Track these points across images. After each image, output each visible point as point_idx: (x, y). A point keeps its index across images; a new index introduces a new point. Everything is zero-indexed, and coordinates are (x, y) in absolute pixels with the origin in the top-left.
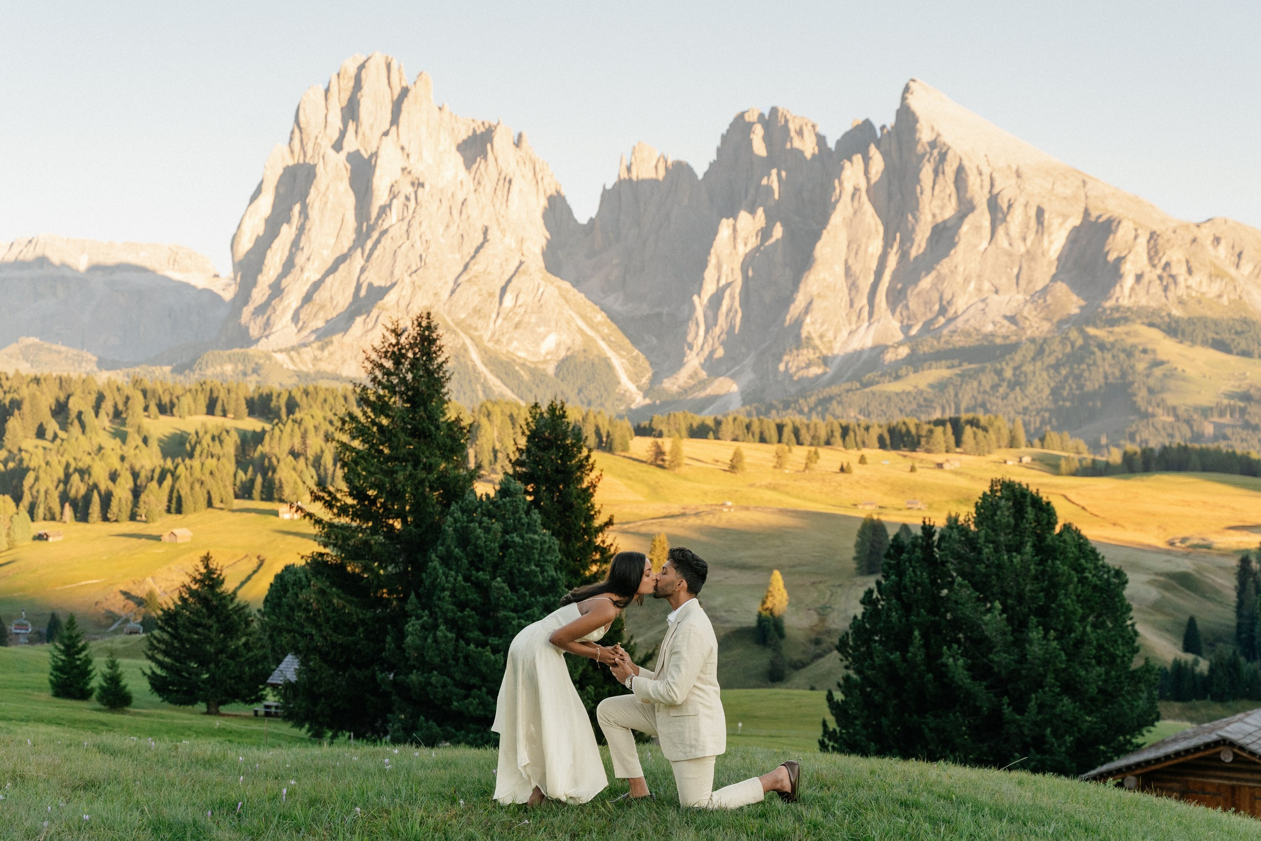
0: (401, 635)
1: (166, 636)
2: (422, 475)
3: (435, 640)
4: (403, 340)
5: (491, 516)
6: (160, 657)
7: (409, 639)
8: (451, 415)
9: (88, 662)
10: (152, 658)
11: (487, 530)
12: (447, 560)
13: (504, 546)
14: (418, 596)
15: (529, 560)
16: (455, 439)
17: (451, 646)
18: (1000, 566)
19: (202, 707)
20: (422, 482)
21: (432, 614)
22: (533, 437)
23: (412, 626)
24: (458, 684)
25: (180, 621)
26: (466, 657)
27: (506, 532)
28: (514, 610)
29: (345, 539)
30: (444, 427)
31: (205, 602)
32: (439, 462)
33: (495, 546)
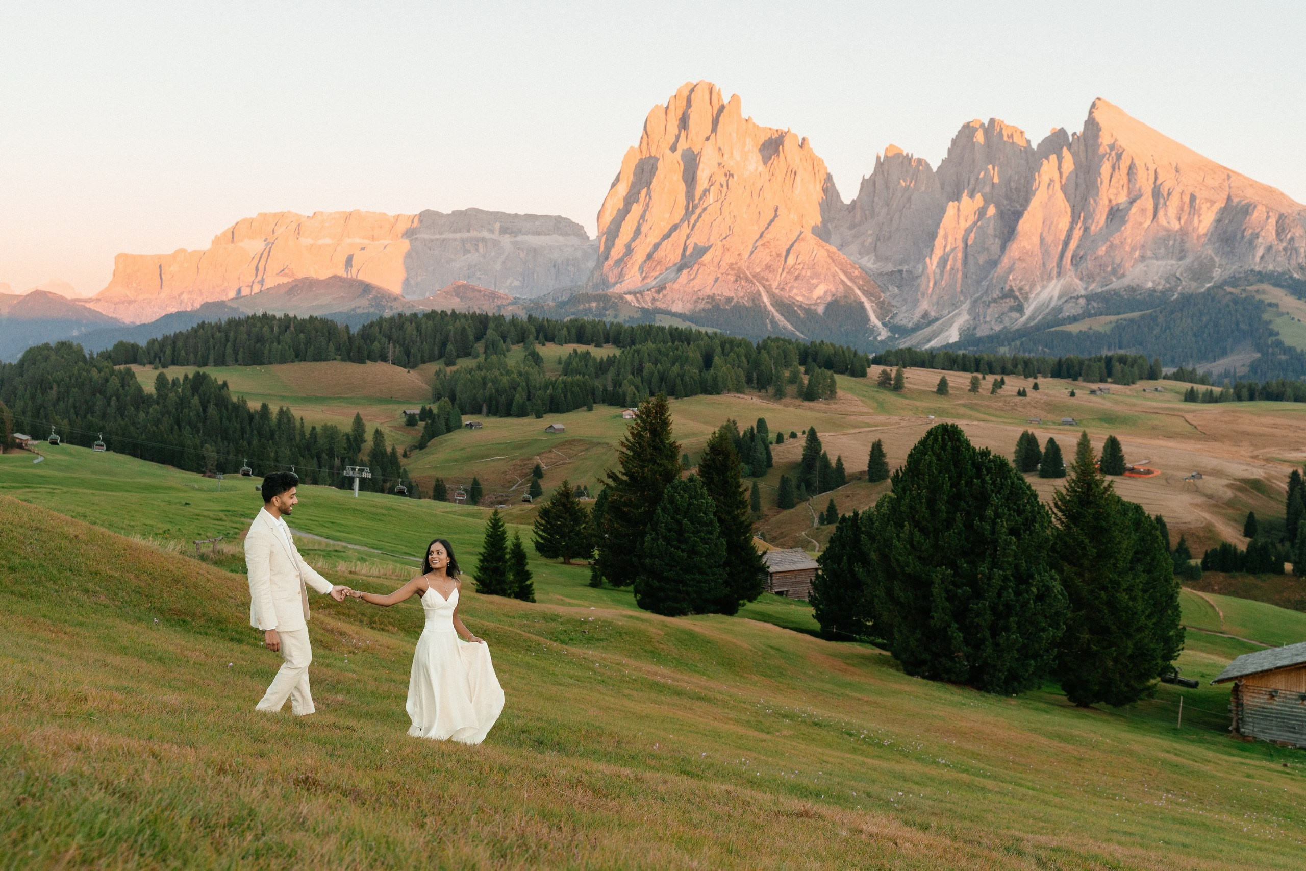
0: (643, 542)
1: (543, 522)
2: (655, 468)
3: (657, 545)
5: (685, 491)
6: (541, 533)
7: (646, 544)
8: (672, 440)
9: (504, 532)
10: (536, 533)
11: (682, 497)
12: (664, 509)
13: (690, 504)
14: (651, 525)
15: (700, 511)
16: (672, 452)
17: (664, 549)
19: (561, 559)
20: (656, 472)
21: (657, 534)
23: (648, 538)
24: (667, 565)
25: (551, 515)
26: (671, 553)
27: (690, 498)
28: (693, 533)
30: (668, 446)
31: (564, 505)
32: (665, 462)
33: (685, 504)
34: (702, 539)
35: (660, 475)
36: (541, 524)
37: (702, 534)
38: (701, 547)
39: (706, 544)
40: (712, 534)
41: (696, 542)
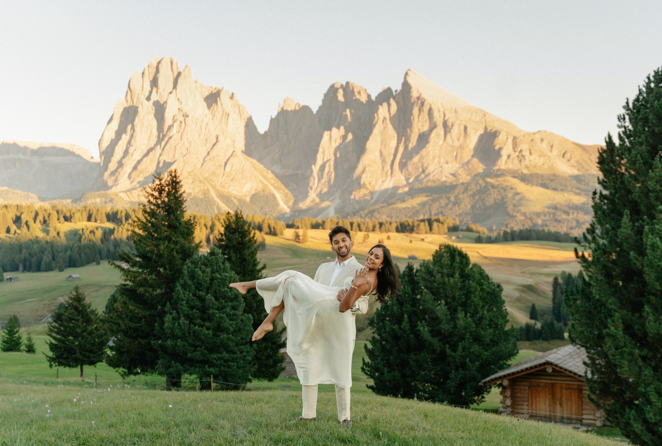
0: (163, 323)
2: (172, 246)
3: (179, 325)
4: (163, 182)
5: (206, 265)
7: (166, 325)
8: (186, 216)
9: (20, 338)
10: (50, 335)
11: (204, 272)
12: (184, 286)
13: (212, 279)
14: (171, 304)
15: (224, 286)
16: (188, 229)
17: (187, 328)
18: (444, 284)
20: (172, 250)
21: (178, 313)
22: (228, 228)
23: (168, 318)
24: (190, 345)
25: (64, 318)
26: (194, 332)
27: (213, 272)
28: (217, 309)
29: (135, 277)
30: (183, 223)
31: (76, 308)
32: (181, 240)
33: (208, 279)
34: (228, 315)
35: (177, 252)
36: (54, 327)
37: (228, 310)
38: (227, 323)
39: (231, 320)
40: (236, 310)
41: (222, 318)
